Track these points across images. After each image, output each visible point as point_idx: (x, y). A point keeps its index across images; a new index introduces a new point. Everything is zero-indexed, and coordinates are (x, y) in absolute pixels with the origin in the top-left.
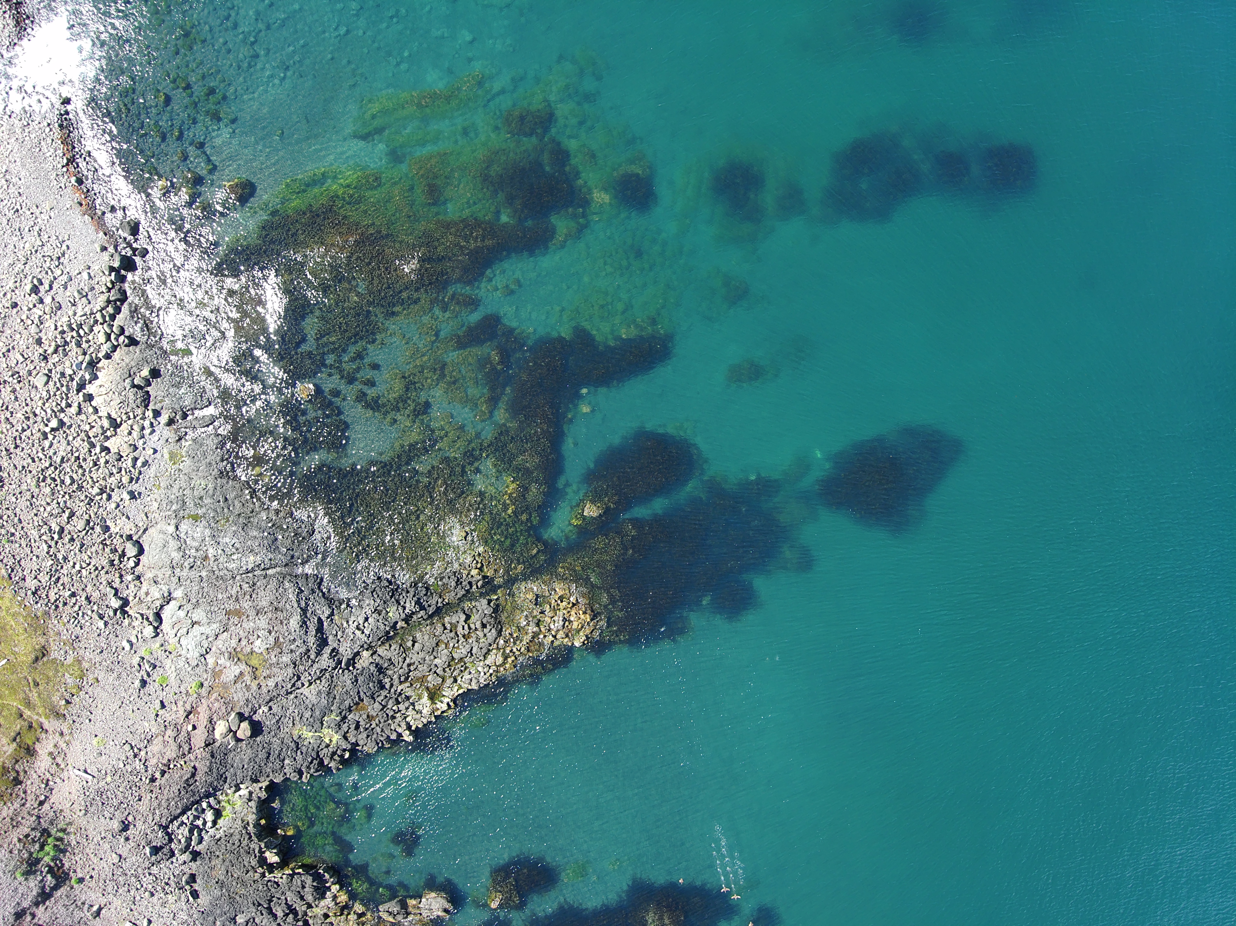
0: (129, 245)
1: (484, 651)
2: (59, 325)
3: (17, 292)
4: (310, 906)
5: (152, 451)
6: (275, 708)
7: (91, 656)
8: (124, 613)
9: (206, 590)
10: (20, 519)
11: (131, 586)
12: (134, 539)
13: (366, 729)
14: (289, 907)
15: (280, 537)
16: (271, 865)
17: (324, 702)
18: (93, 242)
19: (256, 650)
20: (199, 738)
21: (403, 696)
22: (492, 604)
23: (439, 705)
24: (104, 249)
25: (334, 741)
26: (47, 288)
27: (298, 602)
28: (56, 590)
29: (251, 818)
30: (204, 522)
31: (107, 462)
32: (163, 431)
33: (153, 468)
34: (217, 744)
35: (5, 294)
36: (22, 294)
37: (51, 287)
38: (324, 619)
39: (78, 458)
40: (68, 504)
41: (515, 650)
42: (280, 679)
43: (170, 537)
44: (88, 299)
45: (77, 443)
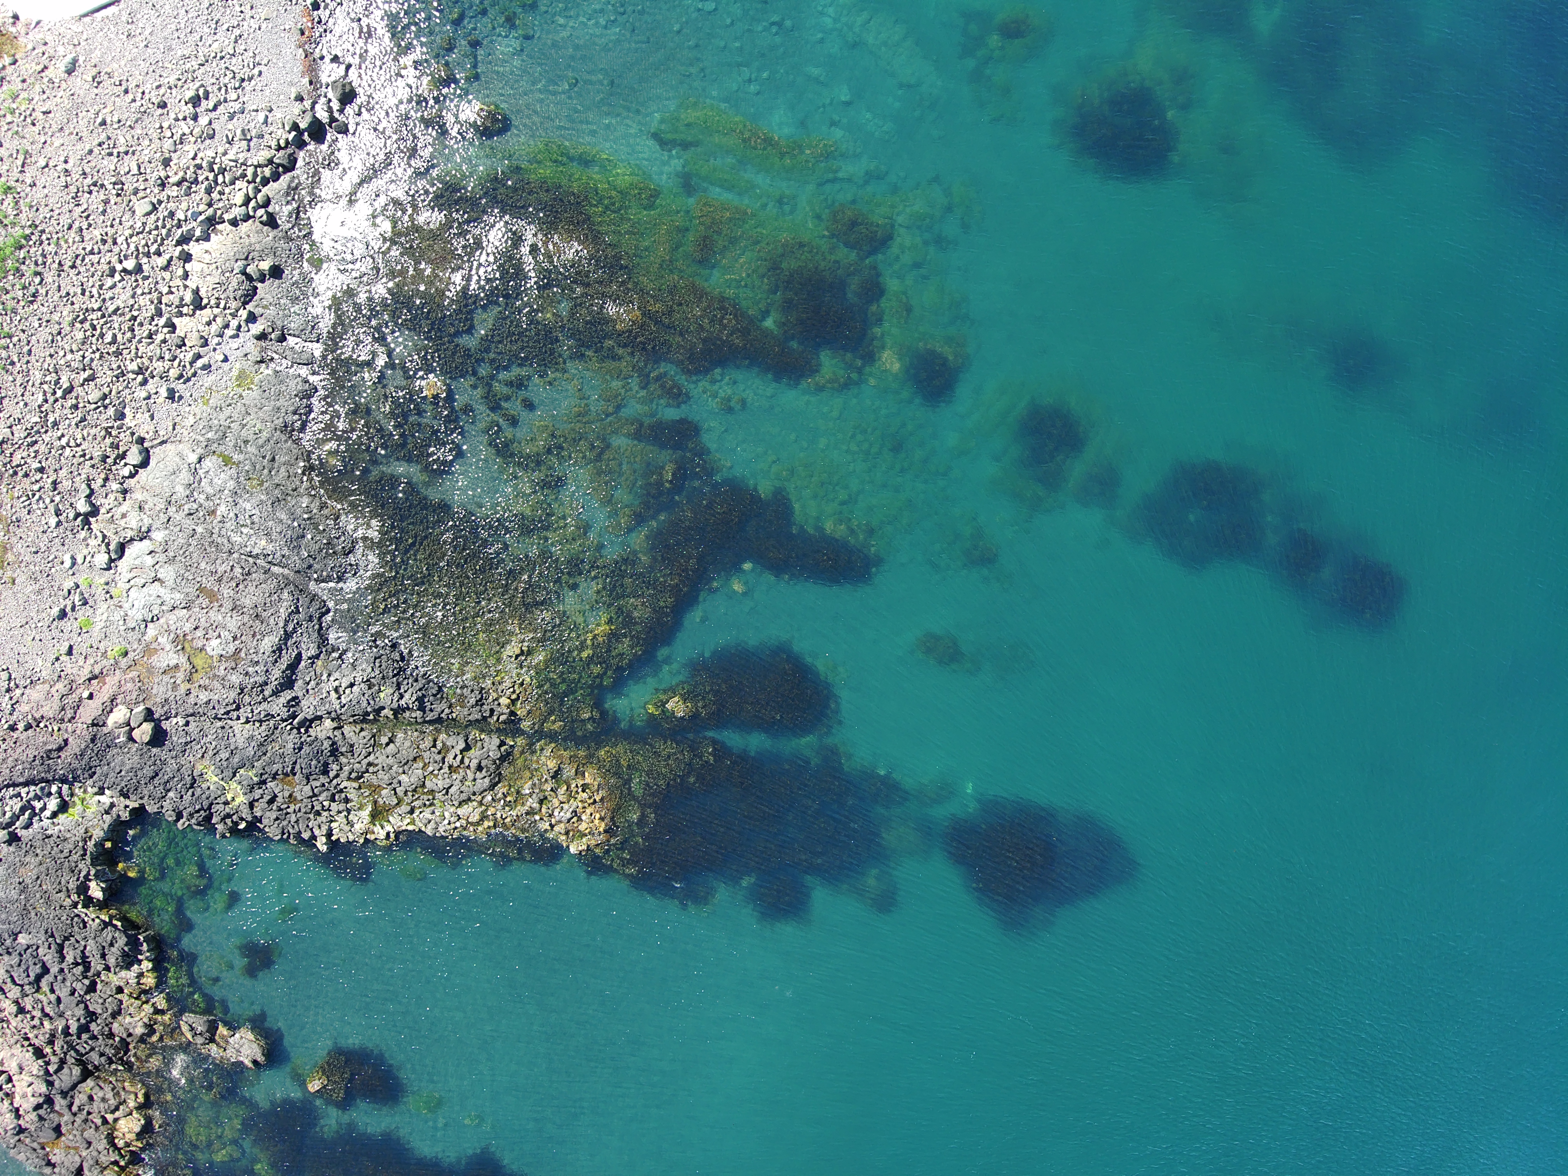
0: (330, 110)
1: (464, 796)
2: (200, 155)
3: (174, 91)
4: (107, 968)
5: (222, 357)
6: (192, 725)
7: (22, 551)
8: (87, 522)
9: (191, 549)
10: (30, 351)
11: (112, 497)
12: (145, 445)
13: (280, 809)
14: (84, 956)
15: (309, 536)
16: (90, 899)
17: (250, 751)
18: (291, 84)
19: (209, 649)
20: (89, 711)
21: (343, 795)
22: (503, 749)
23: (377, 829)
24: (300, 99)
25: (236, 803)
26: (211, 107)
27: (287, 622)
28: (25, 454)
29: (98, 834)
30: (233, 471)
31: (164, 341)
32: (248, 342)
33: (213, 377)
34: (105, 730)
35: (158, 87)
36: (179, 97)
37: (215, 108)
38: (304, 657)
39: (134, 318)
40: (94, 365)
41: (499, 815)
42: (216, 697)
43: (186, 466)
44: (249, 146)
45: (143, 301)
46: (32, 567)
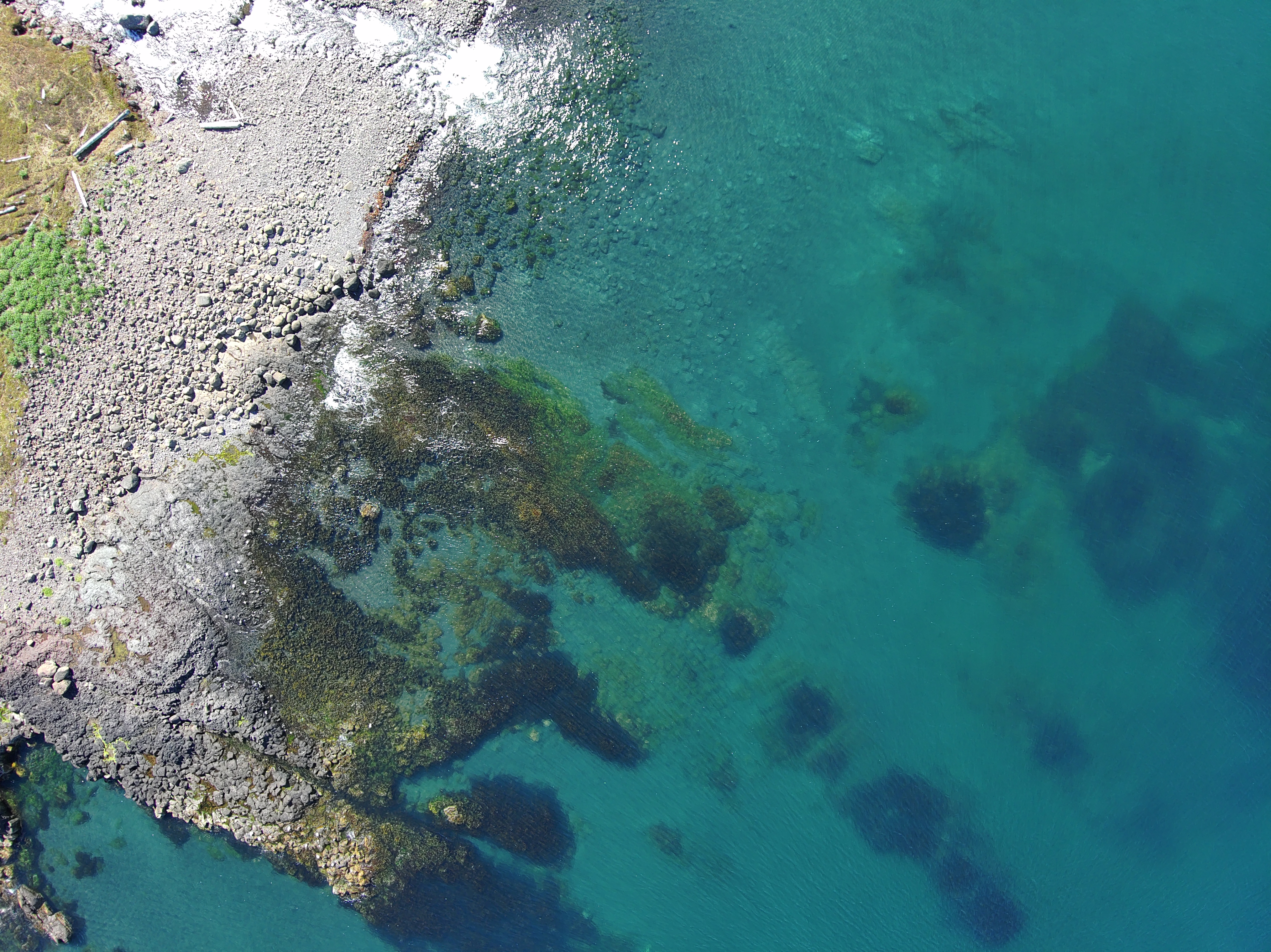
0: (371, 277)
1: (271, 820)
2: (260, 275)
3: (257, 219)
5: (221, 431)
6: (98, 691)
7: (20, 523)
8: (75, 518)
9: (144, 565)
10: (78, 376)
11: (100, 505)
12: (140, 475)
13: (137, 777)
15: (233, 586)
17: (131, 728)
18: (349, 247)
19: (129, 645)
20: (29, 655)
21: (186, 783)
22: (312, 796)
23: (201, 817)
24: (352, 261)
25: (109, 760)
26: (281, 241)
27: (192, 645)
28: (47, 453)
29: (5, 739)
30: (197, 518)
31: (182, 405)
32: (245, 427)
33: (208, 443)
34: (34, 673)
35: (247, 212)
36: (259, 226)
37: (284, 244)
38: (195, 673)
39: (166, 380)
40: (123, 403)
41: (291, 843)
42: (121, 681)
43: (163, 502)
44: (300, 282)
45: (178, 369)
46: (23, 536)
